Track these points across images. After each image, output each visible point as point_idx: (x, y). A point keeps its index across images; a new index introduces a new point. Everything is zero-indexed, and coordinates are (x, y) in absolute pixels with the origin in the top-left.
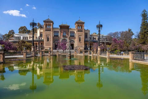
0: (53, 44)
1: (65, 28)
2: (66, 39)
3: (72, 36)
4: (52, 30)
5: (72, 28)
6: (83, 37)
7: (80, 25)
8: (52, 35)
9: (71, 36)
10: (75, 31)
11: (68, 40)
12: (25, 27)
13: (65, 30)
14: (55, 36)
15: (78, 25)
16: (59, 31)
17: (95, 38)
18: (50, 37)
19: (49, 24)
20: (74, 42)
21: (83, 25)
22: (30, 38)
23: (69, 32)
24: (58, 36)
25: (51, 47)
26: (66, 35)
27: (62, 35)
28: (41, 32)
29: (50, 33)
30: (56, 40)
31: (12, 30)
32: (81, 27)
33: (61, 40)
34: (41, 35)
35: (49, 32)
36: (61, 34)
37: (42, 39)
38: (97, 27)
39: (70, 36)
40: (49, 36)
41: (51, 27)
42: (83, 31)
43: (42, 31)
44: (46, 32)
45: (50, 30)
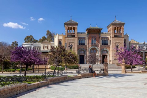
1: (94, 32)
2: (96, 48)
3: (105, 44)
4: (76, 36)
5: (104, 33)
7: (118, 28)
8: (76, 43)
9: (103, 44)
10: (109, 37)
11: (99, 50)
12: (31, 36)
13: (94, 35)
14: (80, 44)
15: (115, 27)
16: (86, 36)
17: (134, 47)
19: (73, 27)
20: (107, 52)
21: (122, 27)
22: (44, 48)
23: (101, 38)
24: (84, 44)
26: (96, 42)
27: (90, 43)
28: (60, 40)
29: (75, 40)
30: (82, 50)
31: (15, 42)
33: (88, 50)
34: (60, 43)
35: (72, 38)
36: (89, 41)
39: (101, 44)
40: (73, 44)
41: (76, 31)
42: (123, 36)
43: (61, 38)
44: (68, 38)
45: (74, 36)
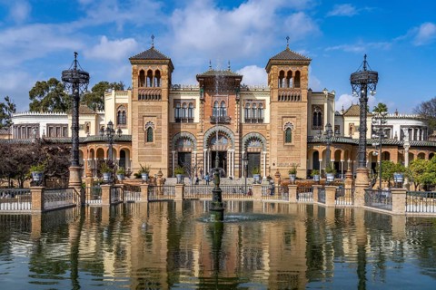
0: (170, 156)
2: (227, 130)
3: (254, 120)
4: (164, 97)
6: (301, 125)
7: (290, 73)
8: (165, 117)
9: (247, 120)
10: (267, 100)
11: (235, 137)
13: (221, 94)
14: (178, 120)
15: (282, 72)
16: (197, 98)
18: (159, 124)
19: (154, 70)
20: (260, 143)
21: (303, 72)
25: (164, 164)
26: (227, 114)
27: (208, 117)
28: (121, 105)
29: (160, 108)
30: (184, 138)
32: (291, 80)
34: (121, 116)
35: (152, 103)
37: (125, 132)
38: (352, 83)
39: (243, 121)
40: (154, 120)
41: (164, 83)
42: (304, 98)
43: (127, 101)
44: (139, 103)
45: (158, 97)
